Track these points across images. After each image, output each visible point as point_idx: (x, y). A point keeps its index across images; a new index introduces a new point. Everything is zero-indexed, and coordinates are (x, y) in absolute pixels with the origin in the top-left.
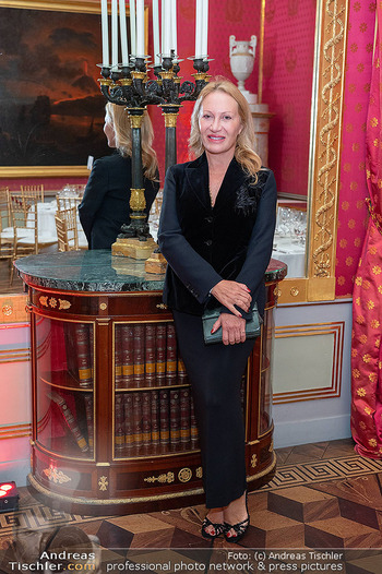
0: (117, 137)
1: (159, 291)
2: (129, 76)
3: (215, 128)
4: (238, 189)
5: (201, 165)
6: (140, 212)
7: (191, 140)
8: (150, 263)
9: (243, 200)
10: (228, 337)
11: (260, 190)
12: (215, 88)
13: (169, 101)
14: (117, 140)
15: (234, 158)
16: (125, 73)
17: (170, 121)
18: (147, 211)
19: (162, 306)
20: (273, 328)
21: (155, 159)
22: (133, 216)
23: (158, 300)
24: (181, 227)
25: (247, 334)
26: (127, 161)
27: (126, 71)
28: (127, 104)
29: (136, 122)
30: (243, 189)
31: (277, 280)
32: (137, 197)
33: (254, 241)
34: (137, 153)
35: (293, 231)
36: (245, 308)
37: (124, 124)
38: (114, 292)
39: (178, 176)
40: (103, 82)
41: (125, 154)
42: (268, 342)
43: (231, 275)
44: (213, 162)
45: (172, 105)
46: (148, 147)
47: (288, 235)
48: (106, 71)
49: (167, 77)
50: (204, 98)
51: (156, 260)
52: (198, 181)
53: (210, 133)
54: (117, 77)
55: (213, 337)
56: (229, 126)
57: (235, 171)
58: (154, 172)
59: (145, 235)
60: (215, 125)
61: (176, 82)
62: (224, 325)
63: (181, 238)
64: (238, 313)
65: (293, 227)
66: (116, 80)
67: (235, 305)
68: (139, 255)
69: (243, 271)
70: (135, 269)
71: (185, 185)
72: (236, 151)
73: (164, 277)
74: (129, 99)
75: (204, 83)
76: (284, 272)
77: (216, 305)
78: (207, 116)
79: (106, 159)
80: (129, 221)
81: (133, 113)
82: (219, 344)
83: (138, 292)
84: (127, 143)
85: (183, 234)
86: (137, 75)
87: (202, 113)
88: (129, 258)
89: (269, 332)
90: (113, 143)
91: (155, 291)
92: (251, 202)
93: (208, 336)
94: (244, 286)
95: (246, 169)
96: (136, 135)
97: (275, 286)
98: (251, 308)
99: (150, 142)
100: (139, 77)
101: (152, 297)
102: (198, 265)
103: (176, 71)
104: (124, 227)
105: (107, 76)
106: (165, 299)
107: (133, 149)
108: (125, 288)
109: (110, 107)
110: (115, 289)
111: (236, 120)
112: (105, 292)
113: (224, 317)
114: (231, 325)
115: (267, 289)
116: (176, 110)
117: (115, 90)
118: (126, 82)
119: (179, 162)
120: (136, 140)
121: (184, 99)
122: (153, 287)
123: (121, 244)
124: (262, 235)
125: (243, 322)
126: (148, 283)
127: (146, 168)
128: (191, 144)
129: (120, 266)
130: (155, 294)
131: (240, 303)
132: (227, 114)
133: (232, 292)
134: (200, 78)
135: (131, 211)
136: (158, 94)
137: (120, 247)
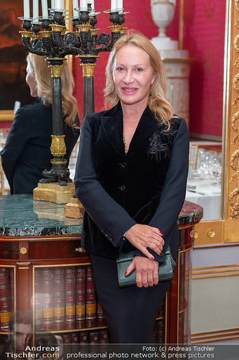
0: (39, 86)
1: (77, 235)
2: (49, 28)
3: (128, 80)
4: (151, 136)
5: (117, 114)
6: (61, 157)
7: (107, 90)
8: (69, 207)
9: (155, 147)
10: (141, 280)
11: (173, 137)
12: (127, 42)
13: (86, 52)
14: (40, 89)
15: (148, 107)
16: (45, 25)
17: (88, 71)
18: (67, 156)
19: (80, 250)
20: (190, 269)
21: (75, 107)
22: (54, 162)
23: (76, 243)
24: (96, 172)
25: (160, 276)
26: (48, 109)
27: (46, 23)
28: (48, 55)
29: (56, 72)
30: (155, 136)
31: (194, 223)
32: (58, 143)
33: (167, 186)
34: (57, 101)
35: (211, 173)
36: (158, 251)
37: (45, 73)
38: (34, 236)
39: (94, 124)
40: (25, 34)
41: (47, 102)
42: (186, 283)
43: (145, 219)
44: (127, 110)
45: (89, 56)
46: (69, 94)
47: (208, 177)
48: (27, 24)
49: (84, 30)
50: (117, 51)
51: (74, 204)
52: (113, 128)
53: (124, 86)
54: (37, 29)
55: (127, 279)
56: (141, 77)
57: (149, 119)
58: (74, 119)
59: (66, 179)
60: (129, 77)
61: (93, 34)
62: (138, 268)
63: (96, 183)
64: (151, 256)
65: (211, 170)
66: (36, 31)
67: (148, 248)
68: (60, 199)
69: (156, 215)
70: (56, 213)
71: (100, 132)
72: (149, 100)
73: (82, 221)
74: (49, 50)
75: (119, 35)
76: (200, 215)
77: (130, 249)
78: (120, 69)
79: (29, 107)
80: (50, 166)
81: (53, 63)
82: (132, 287)
83: (57, 236)
84: (49, 92)
85: (99, 179)
86: (56, 28)
87: (115, 65)
88: (50, 202)
89: (186, 274)
90: (36, 92)
91: (73, 235)
92: (163, 148)
93: (122, 278)
94: (156, 230)
95: (159, 117)
96: (56, 85)
97: (191, 229)
98: (164, 251)
99: (71, 91)
100: (57, 30)
101: (71, 241)
102: (112, 209)
103: (94, 24)
104: (46, 172)
105: (28, 28)
106: (82, 243)
107: (53, 97)
108: (45, 233)
109: (31, 58)
110: (35, 233)
111: (148, 72)
112: (26, 236)
113: (138, 259)
114: (145, 267)
115: (183, 232)
116: (93, 60)
117: (36, 41)
118: (46, 34)
119: (97, 111)
120: (57, 89)
121: (101, 50)
122: (72, 231)
123: (42, 188)
124: (175, 180)
125: (156, 265)
126: (66, 227)
127: (67, 115)
128: (107, 94)
129: (41, 209)
130: (74, 238)
131: (152, 246)
132: (139, 66)
133: (145, 236)
134: (116, 31)
135: (52, 157)
136: (76, 46)
137: (41, 192)
